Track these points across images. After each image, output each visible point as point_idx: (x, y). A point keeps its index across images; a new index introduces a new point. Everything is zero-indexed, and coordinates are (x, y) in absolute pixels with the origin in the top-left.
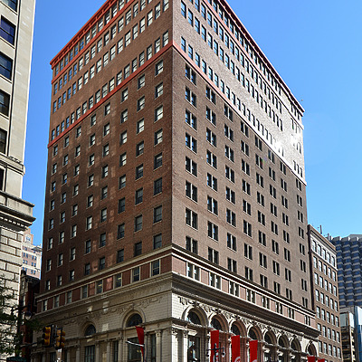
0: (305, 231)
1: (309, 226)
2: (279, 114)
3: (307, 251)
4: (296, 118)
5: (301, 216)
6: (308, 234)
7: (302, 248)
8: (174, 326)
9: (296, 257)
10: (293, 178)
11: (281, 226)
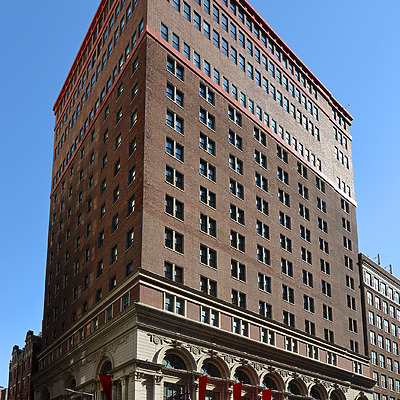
0: (355, 261)
1: (360, 255)
2: (315, 121)
3: (357, 284)
4: (342, 128)
5: (348, 243)
6: (359, 264)
7: (349, 281)
8: (139, 370)
9: (340, 291)
10: (336, 197)
11: (317, 254)
